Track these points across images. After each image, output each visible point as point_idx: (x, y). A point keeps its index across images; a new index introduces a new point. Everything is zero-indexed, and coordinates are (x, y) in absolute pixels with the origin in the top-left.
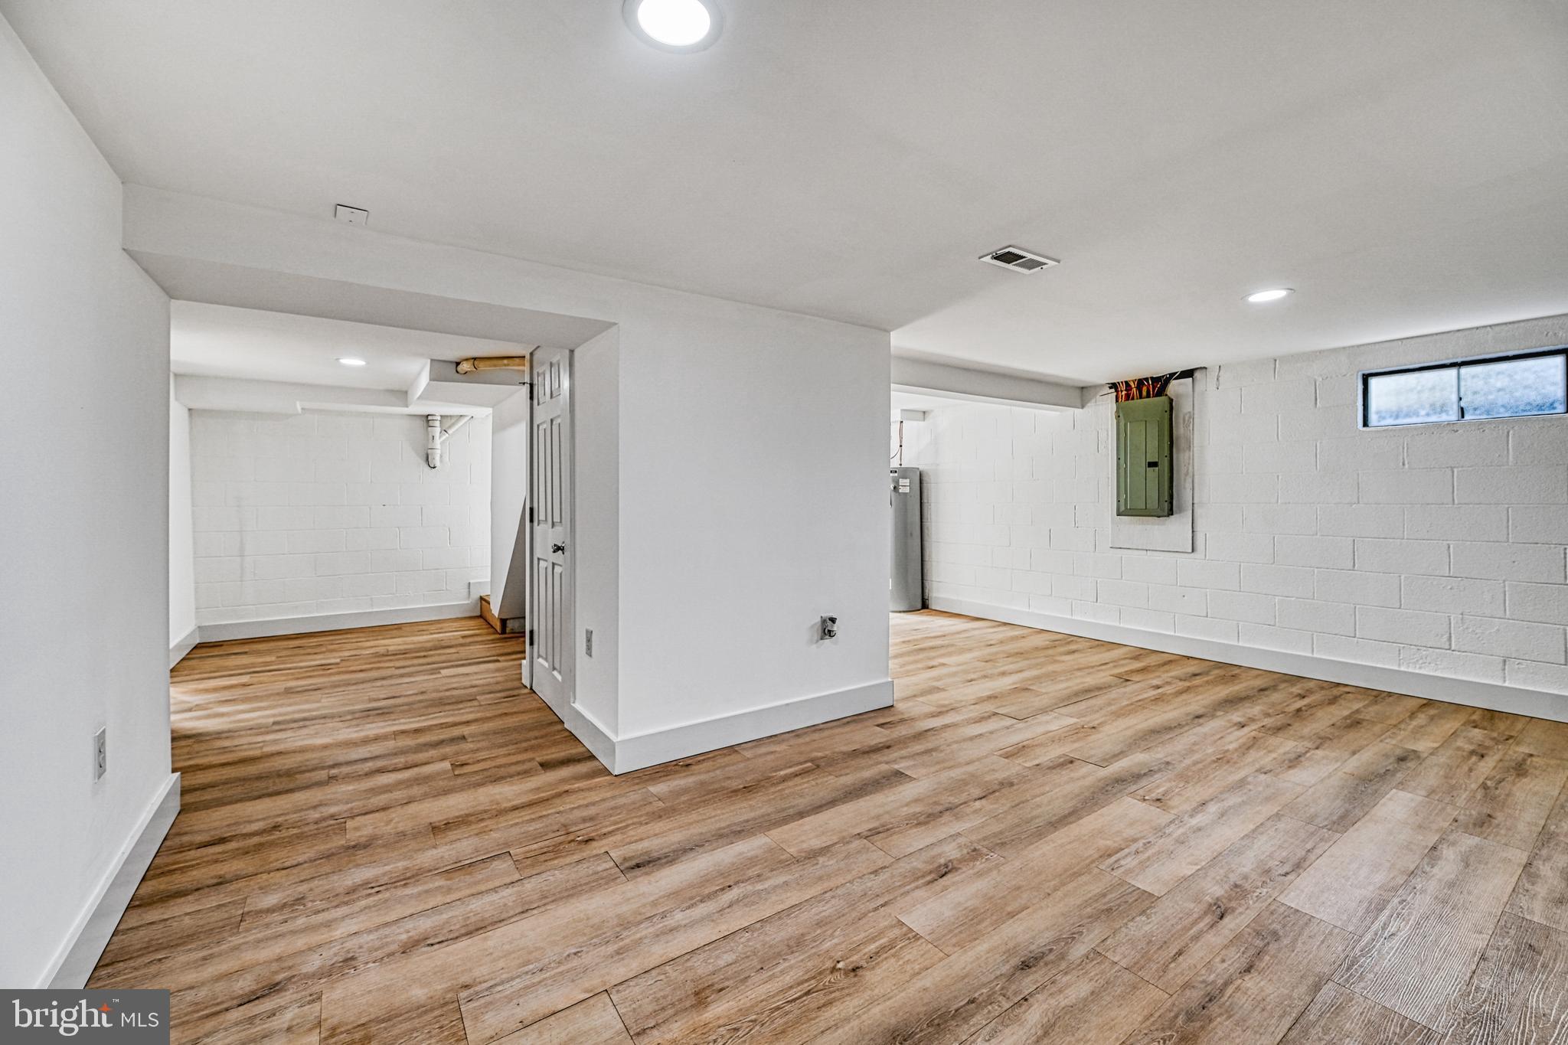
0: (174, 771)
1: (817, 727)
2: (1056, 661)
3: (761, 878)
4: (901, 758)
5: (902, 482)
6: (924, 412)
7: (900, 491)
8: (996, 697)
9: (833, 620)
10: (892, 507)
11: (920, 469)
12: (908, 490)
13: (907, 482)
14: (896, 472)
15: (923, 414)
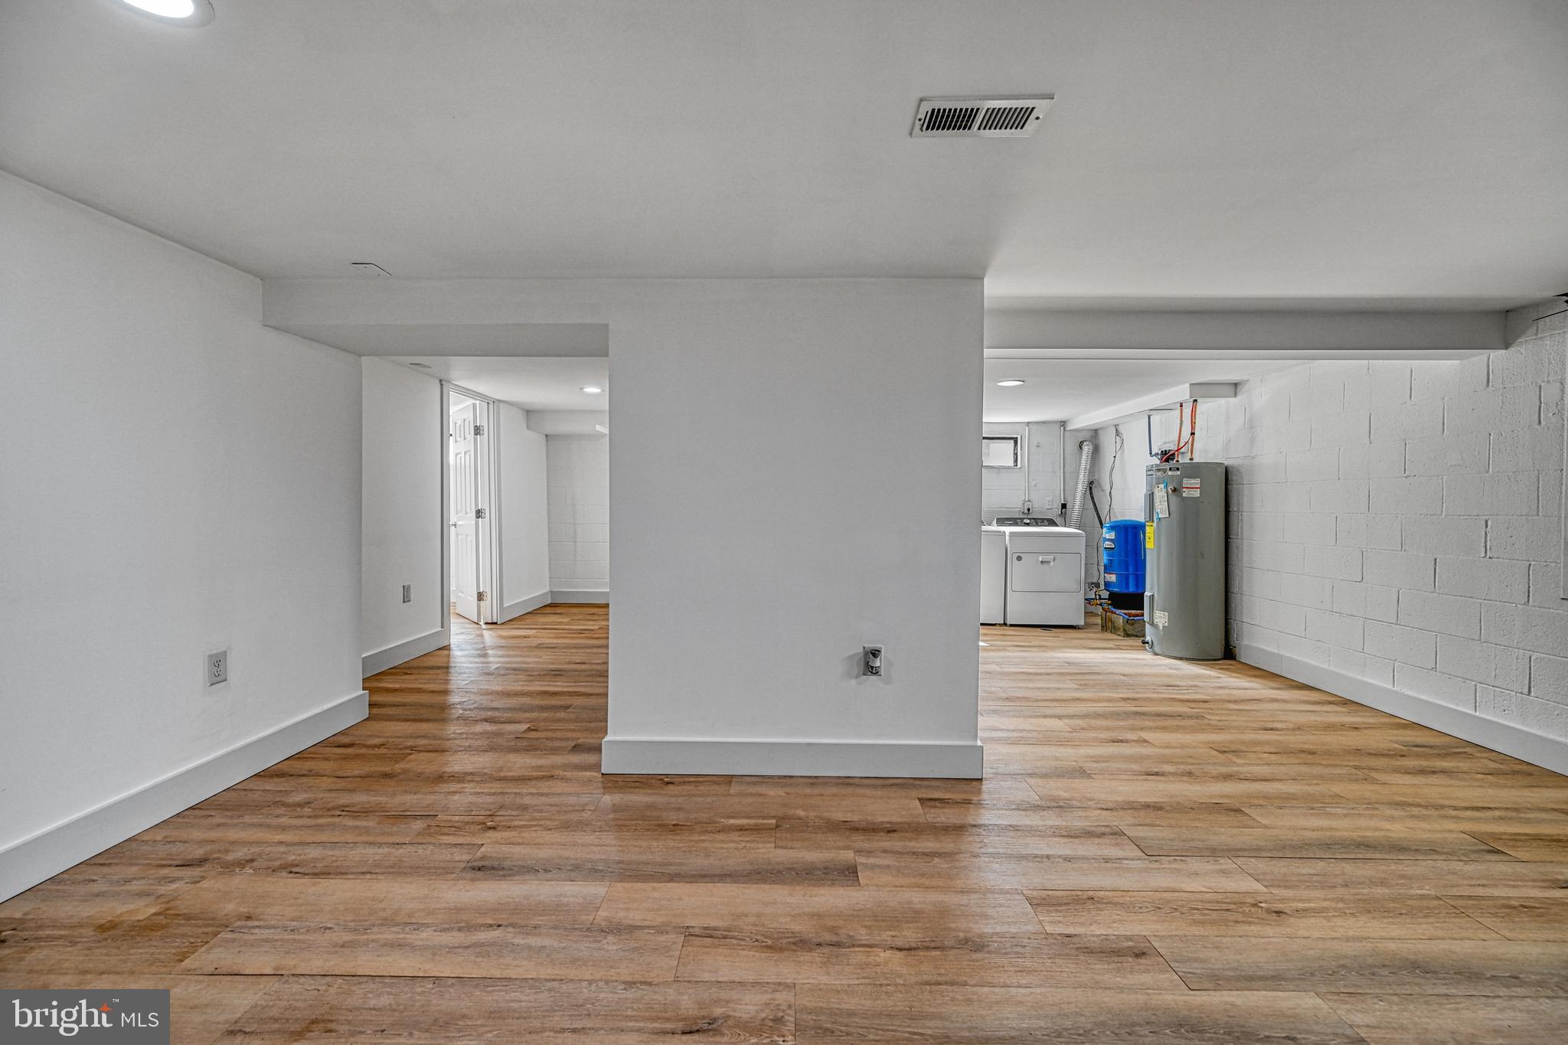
0: (364, 689)
1: (850, 781)
2: (1374, 781)
3: (536, 932)
4: (885, 851)
5: (1186, 482)
6: (1236, 385)
7: (1184, 495)
8: (1160, 809)
9: (875, 653)
10: (1171, 516)
11: (1226, 464)
12: (1197, 493)
13: (1196, 482)
14: (1178, 469)
15: (1233, 387)
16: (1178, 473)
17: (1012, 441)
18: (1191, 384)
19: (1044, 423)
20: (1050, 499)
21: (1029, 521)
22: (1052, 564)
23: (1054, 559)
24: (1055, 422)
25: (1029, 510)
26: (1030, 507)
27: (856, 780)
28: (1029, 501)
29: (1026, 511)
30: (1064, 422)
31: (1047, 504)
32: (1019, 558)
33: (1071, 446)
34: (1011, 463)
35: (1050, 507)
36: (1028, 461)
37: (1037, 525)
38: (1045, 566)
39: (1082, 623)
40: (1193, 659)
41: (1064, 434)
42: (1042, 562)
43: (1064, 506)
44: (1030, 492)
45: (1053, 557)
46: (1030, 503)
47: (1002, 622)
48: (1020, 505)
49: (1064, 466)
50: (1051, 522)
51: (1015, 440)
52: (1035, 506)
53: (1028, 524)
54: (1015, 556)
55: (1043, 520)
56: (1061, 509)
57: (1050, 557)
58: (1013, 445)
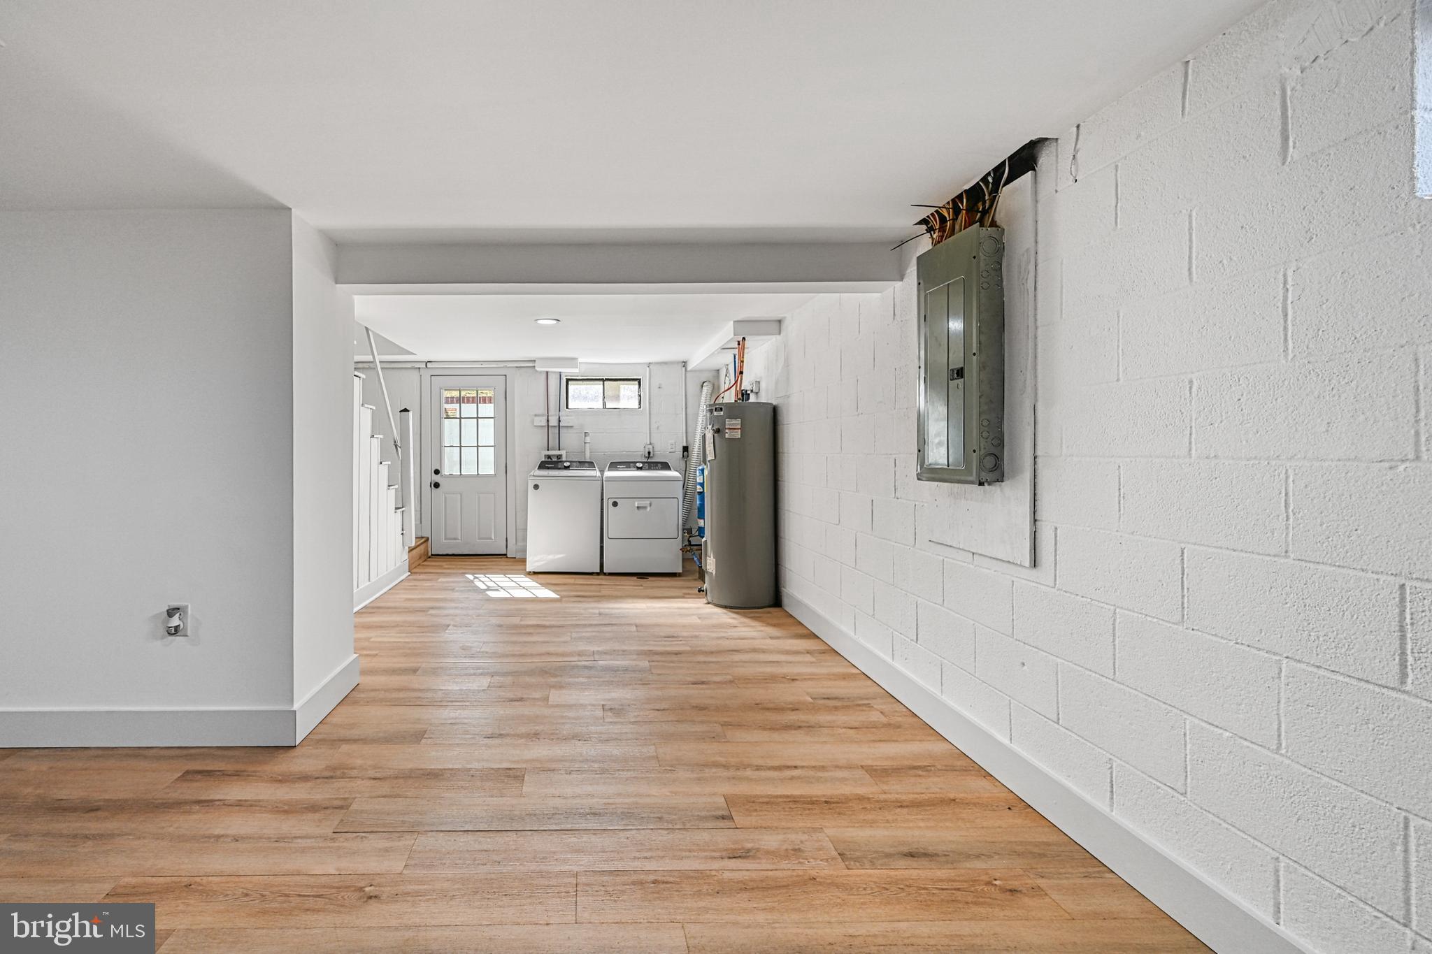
5: (728, 423)
7: (727, 436)
9: (173, 612)
10: (717, 457)
11: (774, 404)
12: (738, 435)
13: (737, 423)
14: (721, 409)
15: (777, 324)
16: (722, 413)
17: (637, 382)
18: (735, 322)
19: (665, 363)
20: (673, 442)
21: (641, 465)
22: (648, 509)
23: (650, 505)
24: (678, 363)
25: (649, 453)
26: (651, 451)
27: (154, 751)
28: (650, 444)
29: (647, 455)
30: (684, 362)
31: (670, 447)
32: (615, 504)
33: (693, 388)
34: (637, 406)
35: (672, 450)
36: (650, 403)
37: (650, 469)
38: (641, 511)
39: (680, 570)
40: (731, 608)
41: (685, 374)
42: (638, 507)
43: (686, 449)
44: (653, 435)
45: (649, 502)
46: (651, 447)
47: (598, 571)
48: (642, 449)
49: (686, 408)
50: (665, 466)
51: (639, 381)
52: (656, 450)
53: (640, 469)
54: (611, 502)
55: (657, 463)
56: (683, 452)
57: (647, 502)
58: (637, 386)
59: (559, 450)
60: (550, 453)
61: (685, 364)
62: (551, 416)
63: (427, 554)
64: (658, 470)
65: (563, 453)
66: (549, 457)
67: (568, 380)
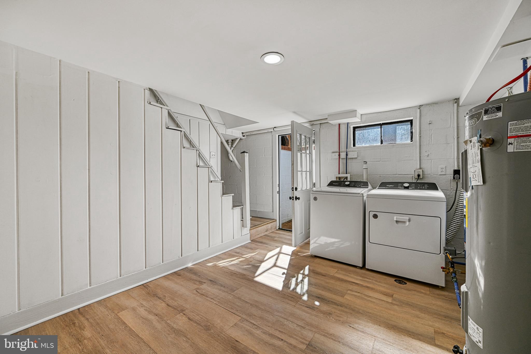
10: (486, 183)
17: (409, 123)
19: (436, 103)
20: (444, 166)
21: (408, 185)
22: (408, 223)
23: (410, 221)
24: (449, 101)
25: (419, 176)
26: (421, 174)
28: (420, 168)
31: (441, 170)
32: (375, 216)
34: (409, 141)
35: (442, 173)
37: (416, 188)
38: (400, 225)
39: (442, 285)
41: (458, 109)
42: (398, 222)
43: (457, 172)
44: (423, 161)
45: (408, 218)
46: (421, 171)
47: (361, 266)
48: (413, 173)
49: (458, 138)
50: (433, 187)
51: (411, 121)
52: (426, 173)
53: (407, 188)
54: (371, 214)
55: (424, 184)
56: (454, 175)
57: (406, 218)
58: (410, 126)
59: (346, 174)
60: (341, 175)
61: (457, 100)
62: (341, 152)
63: (276, 227)
64: (425, 189)
65: (348, 175)
66: (340, 178)
67: (355, 128)
